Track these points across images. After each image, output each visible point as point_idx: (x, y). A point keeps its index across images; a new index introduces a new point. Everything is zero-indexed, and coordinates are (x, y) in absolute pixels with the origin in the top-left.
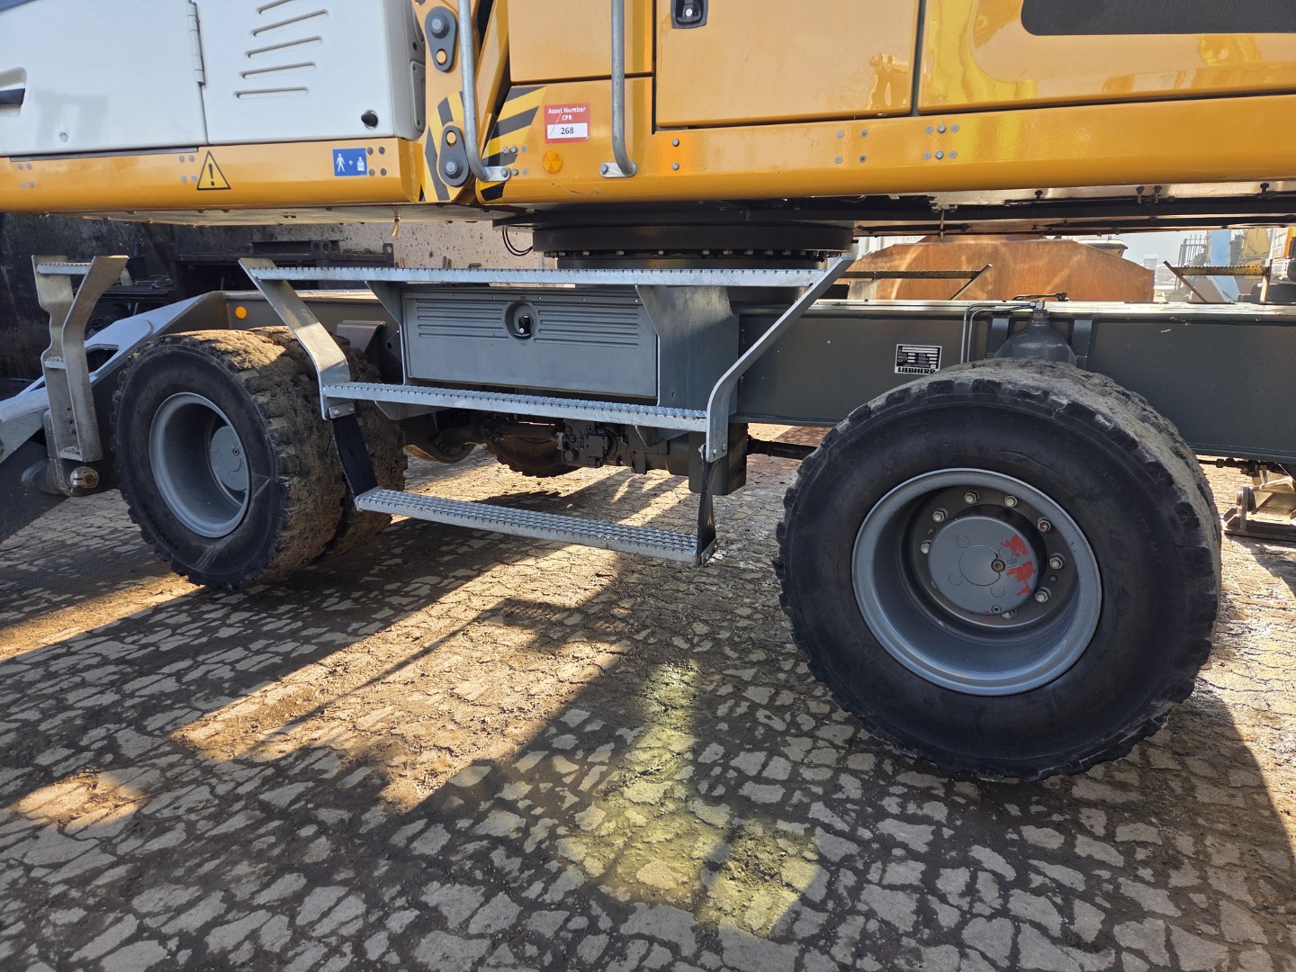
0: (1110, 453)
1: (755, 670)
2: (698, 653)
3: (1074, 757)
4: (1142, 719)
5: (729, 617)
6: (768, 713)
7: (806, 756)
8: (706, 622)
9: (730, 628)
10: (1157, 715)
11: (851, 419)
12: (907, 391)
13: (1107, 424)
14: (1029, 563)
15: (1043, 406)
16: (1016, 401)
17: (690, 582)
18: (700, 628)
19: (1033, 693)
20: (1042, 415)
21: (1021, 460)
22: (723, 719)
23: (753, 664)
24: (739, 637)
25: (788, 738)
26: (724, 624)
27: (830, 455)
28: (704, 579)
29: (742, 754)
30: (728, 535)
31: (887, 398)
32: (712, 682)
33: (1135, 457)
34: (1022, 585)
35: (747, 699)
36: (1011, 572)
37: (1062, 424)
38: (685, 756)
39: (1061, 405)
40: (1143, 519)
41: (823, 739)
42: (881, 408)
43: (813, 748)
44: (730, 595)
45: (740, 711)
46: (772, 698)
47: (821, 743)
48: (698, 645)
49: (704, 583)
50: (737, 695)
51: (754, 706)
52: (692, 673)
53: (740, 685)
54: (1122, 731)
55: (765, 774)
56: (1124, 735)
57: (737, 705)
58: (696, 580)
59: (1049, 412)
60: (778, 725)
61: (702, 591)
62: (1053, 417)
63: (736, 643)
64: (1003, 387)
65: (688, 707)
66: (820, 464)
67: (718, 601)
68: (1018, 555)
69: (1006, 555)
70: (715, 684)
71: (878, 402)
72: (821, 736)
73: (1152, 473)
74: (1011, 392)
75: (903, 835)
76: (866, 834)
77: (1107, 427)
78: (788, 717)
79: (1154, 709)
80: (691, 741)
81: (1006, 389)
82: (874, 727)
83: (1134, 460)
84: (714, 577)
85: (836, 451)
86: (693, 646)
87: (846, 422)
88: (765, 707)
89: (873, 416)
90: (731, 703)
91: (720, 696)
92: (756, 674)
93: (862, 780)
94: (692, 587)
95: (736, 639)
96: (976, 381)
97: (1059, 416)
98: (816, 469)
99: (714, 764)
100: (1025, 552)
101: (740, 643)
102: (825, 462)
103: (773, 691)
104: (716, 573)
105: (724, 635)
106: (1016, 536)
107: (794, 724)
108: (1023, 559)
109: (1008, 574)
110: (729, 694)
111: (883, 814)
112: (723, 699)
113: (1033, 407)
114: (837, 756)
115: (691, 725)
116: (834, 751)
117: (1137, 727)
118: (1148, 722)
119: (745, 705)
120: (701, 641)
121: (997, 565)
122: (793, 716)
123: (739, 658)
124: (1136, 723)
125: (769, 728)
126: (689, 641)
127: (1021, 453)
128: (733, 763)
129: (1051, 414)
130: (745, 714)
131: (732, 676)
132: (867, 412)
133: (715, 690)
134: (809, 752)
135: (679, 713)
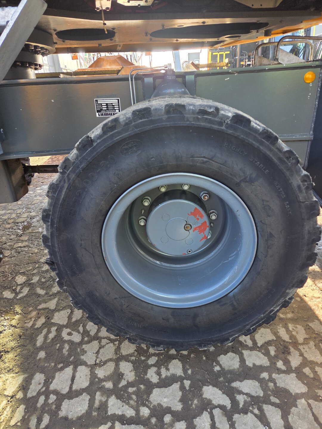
0: (261, 148)
1: (56, 299)
2: (20, 299)
3: (248, 327)
4: (282, 300)
5: (37, 265)
6: (68, 330)
7: (97, 357)
8: (23, 274)
9: (38, 273)
10: (289, 297)
11: (78, 149)
12: (116, 120)
13: (259, 127)
14: (205, 222)
15: (216, 119)
16: (198, 118)
17: (11, 249)
18: (21, 279)
19: (222, 299)
20: (216, 127)
21: (204, 163)
22: (41, 348)
23: (55, 295)
24: (45, 278)
25: (84, 346)
26: (35, 272)
27: (69, 179)
28: (20, 244)
29: (57, 374)
30: (31, 214)
31: (103, 128)
32: (31, 318)
33: (277, 148)
34: (202, 235)
35: (54, 324)
36: (195, 229)
37: (230, 132)
38: (18, 397)
39: (228, 117)
40: (281, 189)
41: (104, 338)
42: (100, 137)
43: (100, 348)
44: (36, 251)
45: (51, 336)
46: (70, 317)
47: (104, 342)
48: (20, 292)
49: (21, 247)
50: (48, 324)
51: (60, 328)
52: (17, 317)
53: (49, 314)
54: (272, 308)
55: (74, 388)
56: (273, 310)
57: (49, 332)
58: (15, 246)
59: (220, 124)
60: (76, 338)
61: (19, 253)
62: (223, 128)
63: (43, 283)
64: (187, 108)
65: (16, 347)
66: (62, 187)
67: (29, 257)
68: (198, 219)
69: (191, 220)
70: (33, 319)
71: (95, 132)
72: (102, 336)
73: (288, 158)
74: (193, 112)
75: (165, 400)
76: (145, 412)
77: (258, 130)
78: (81, 329)
79: (288, 294)
80: (20, 379)
81: (189, 110)
82: (136, 340)
83: (276, 150)
84: (26, 241)
85: (73, 176)
86: (17, 294)
87: (75, 151)
88: (66, 326)
89: (95, 144)
90: (45, 331)
91: (38, 329)
92: (58, 302)
93: (132, 362)
94: (13, 251)
95: (43, 280)
96: (167, 106)
97: (229, 126)
98: (60, 191)
99: (39, 394)
100: (202, 216)
101: (46, 282)
102: (66, 186)
103: (69, 311)
104: (26, 239)
105: (35, 279)
106: (196, 209)
107: (86, 333)
108: (201, 221)
109: (194, 231)
110: (43, 324)
111: (150, 387)
112: (40, 330)
113: (210, 122)
114: (114, 348)
115: (19, 363)
116: (112, 345)
117: (279, 305)
118: (285, 301)
119: (54, 329)
120: (21, 289)
121: (187, 227)
122: (84, 326)
123: (46, 294)
124: (279, 303)
125: (71, 342)
126: (14, 291)
127: (204, 157)
128: (52, 387)
129: (221, 125)
130: (55, 337)
131: (44, 309)
132: (89, 142)
133: (34, 325)
134: (98, 353)
135: (10, 356)
